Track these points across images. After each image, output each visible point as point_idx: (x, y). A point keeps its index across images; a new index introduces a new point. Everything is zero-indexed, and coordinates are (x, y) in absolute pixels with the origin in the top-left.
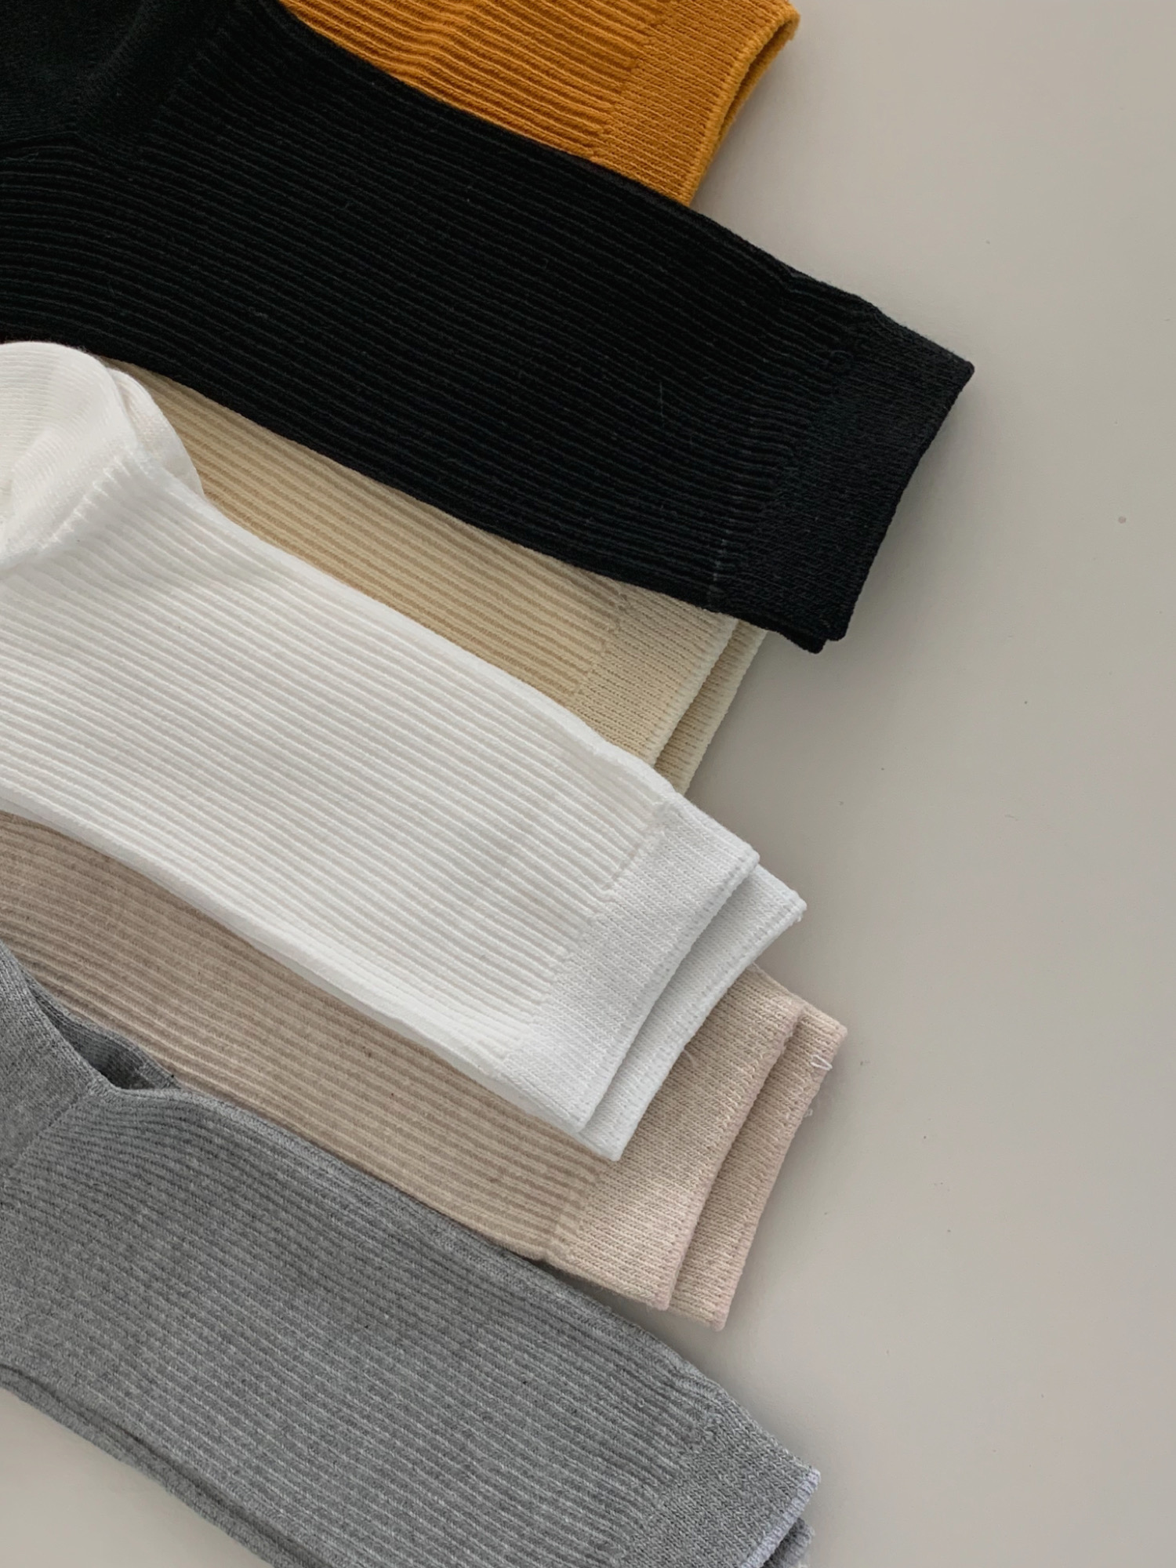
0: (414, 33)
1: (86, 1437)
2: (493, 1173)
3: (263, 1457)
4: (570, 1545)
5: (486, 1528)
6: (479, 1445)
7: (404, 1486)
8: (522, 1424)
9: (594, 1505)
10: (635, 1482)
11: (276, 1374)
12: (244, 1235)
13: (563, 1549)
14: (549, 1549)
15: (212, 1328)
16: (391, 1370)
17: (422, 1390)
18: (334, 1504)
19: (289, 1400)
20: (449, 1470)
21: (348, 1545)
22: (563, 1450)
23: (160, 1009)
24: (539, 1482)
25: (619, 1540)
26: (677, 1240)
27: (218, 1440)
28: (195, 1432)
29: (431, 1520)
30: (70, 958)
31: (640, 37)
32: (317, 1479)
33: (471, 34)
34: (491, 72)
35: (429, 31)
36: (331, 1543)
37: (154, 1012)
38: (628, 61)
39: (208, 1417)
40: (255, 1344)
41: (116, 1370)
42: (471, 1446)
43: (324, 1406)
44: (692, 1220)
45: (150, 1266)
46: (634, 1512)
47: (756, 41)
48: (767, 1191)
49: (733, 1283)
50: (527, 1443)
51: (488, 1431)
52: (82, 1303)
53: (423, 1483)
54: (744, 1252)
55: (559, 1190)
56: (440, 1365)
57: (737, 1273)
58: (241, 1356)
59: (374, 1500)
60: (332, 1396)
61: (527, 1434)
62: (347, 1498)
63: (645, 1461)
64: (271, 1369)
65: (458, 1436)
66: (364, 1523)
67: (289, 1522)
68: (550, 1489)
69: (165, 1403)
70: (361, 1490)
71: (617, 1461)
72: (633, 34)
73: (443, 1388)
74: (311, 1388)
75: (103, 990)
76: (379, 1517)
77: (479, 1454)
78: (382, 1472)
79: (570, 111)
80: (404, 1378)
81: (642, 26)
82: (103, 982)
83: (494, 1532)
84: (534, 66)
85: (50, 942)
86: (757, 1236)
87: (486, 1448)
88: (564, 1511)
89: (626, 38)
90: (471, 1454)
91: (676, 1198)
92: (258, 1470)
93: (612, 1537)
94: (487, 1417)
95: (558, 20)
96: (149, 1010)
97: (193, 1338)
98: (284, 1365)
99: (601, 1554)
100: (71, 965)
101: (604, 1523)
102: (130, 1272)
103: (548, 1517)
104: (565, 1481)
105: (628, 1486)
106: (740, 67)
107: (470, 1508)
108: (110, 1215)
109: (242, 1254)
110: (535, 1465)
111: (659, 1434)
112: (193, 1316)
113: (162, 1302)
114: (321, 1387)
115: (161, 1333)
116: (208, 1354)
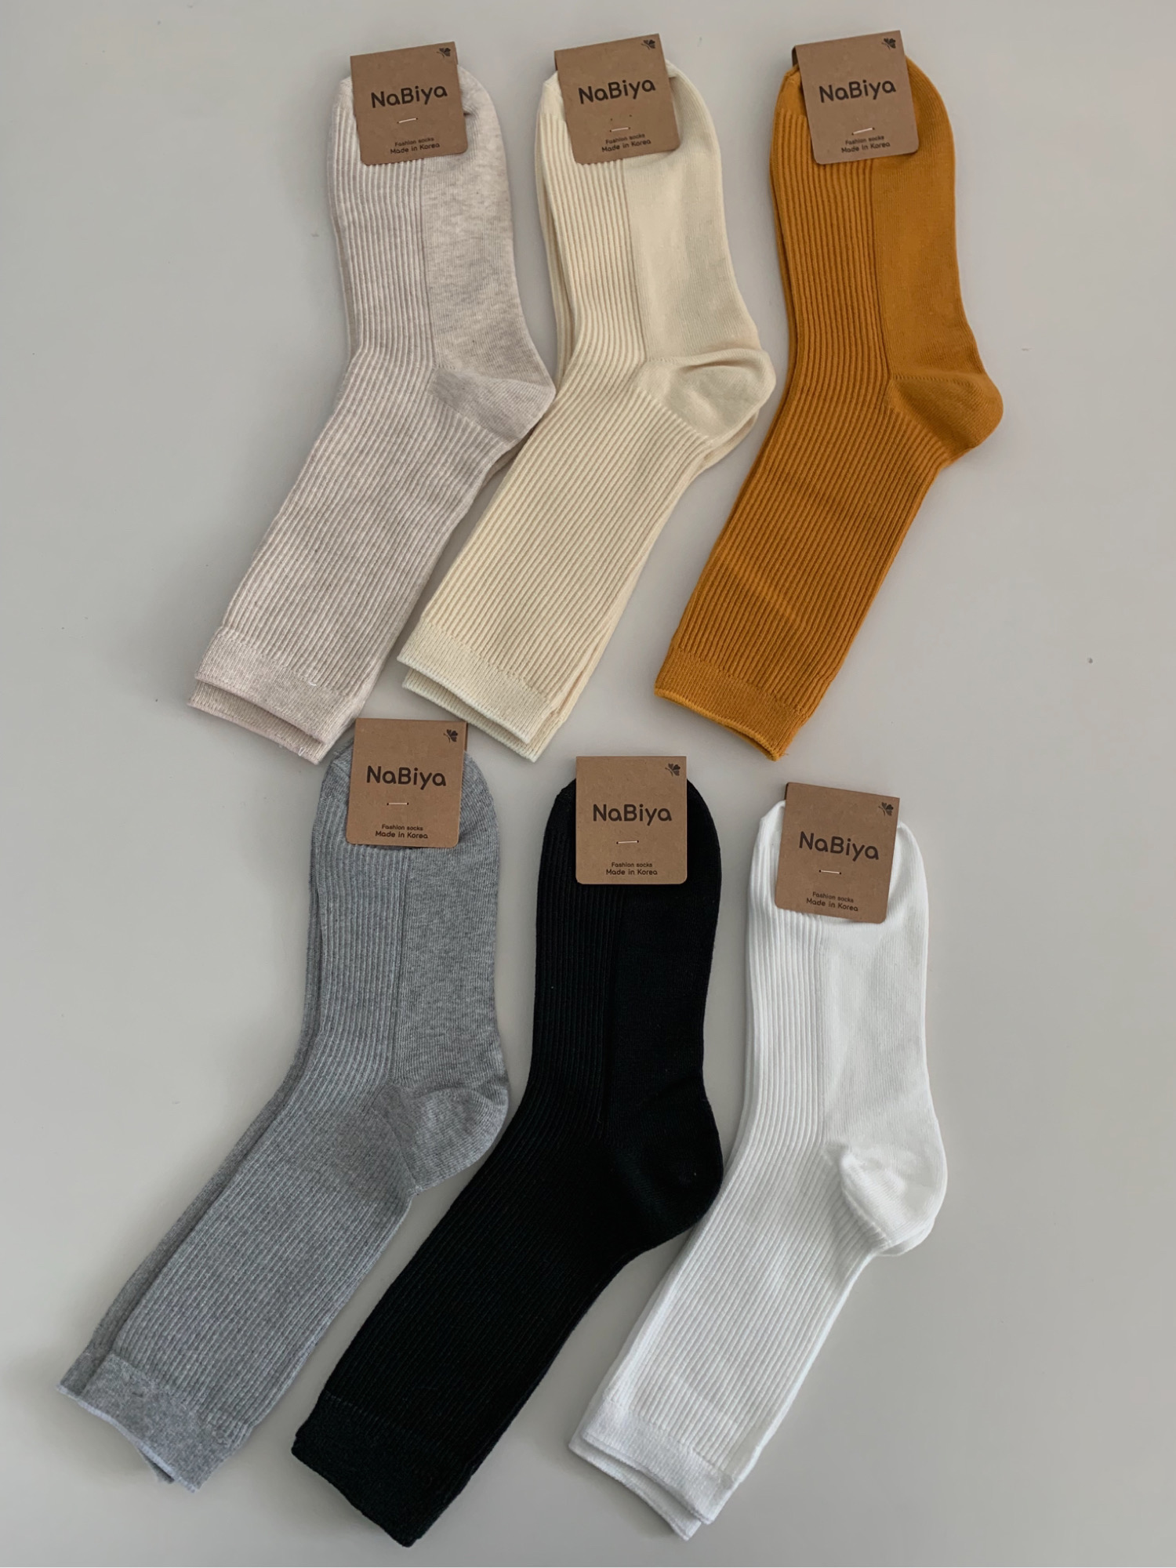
0: (778, 589)
1: (248, 1129)
2: (260, 603)
3: (232, 1220)
4: (177, 1368)
5: (189, 1326)
6: (227, 1326)
7: (212, 1287)
8: (235, 1348)
9: (194, 1380)
10: (202, 1401)
11: (269, 1231)
12: (338, 1223)
13: (175, 1364)
14: (176, 1357)
15: (294, 1201)
16: (266, 1286)
17: (255, 1300)
18: (207, 1253)
19: (257, 1236)
20: (217, 1309)
21: (187, 1258)
22: (221, 1367)
23: (340, 457)
24: (207, 1354)
25: (176, 1391)
26: (225, 683)
27: (242, 1199)
28: (247, 1188)
29: (196, 1298)
30: (364, 417)
31: (770, 691)
32: (220, 1245)
33: (776, 615)
34: (758, 624)
35: (778, 596)
36: (190, 1250)
37: (338, 454)
38: (760, 685)
39: (253, 1194)
40: (285, 1222)
41: (280, 1151)
42: (227, 1321)
43: (253, 1252)
44: (234, 691)
45: (327, 1174)
46: (189, 1399)
47: (763, 741)
48: (247, 726)
49: (206, 709)
50: (226, 1349)
51: (233, 1330)
52: (313, 1138)
53: (212, 1295)
54: (220, 715)
55: (251, 633)
56: (265, 1311)
57: (212, 712)
58: (280, 1214)
59: (207, 1272)
60: (256, 1257)
61: (229, 1350)
62: (209, 1258)
63: (211, 1407)
64: (272, 1228)
65: (232, 1316)
66: (197, 1266)
67: (201, 1230)
68: (204, 1358)
69: (262, 1174)
70: (213, 1266)
71: (214, 1393)
72: (772, 688)
73: (254, 1310)
74: (261, 1247)
75: (349, 431)
76: (199, 1272)
77: (223, 1326)
78: (219, 1276)
79: (740, 660)
80: (261, 1292)
81: (775, 692)
82: (353, 431)
83: (187, 1330)
84: (761, 644)
85: (371, 407)
86: (228, 722)
87: (225, 1329)
88: (193, 1365)
89: (771, 685)
90: (223, 1321)
91: (245, 684)
92: (227, 1217)
93: (178, 1388)
94: (239, 1330)
95: (782, 655)
96: (340, 451)
97: (291, 1191)
98: (274, 1235)
99: (171, 1382)
100: (361, 416)
101: (185, 1384)
102: (325, 1164)
103: (191, 1357)
104: (206, 1366)
105: (201, 1397)
106: (751, 733)
107: (199, 1318)
108: (354, 1158)
109: (328, 1221)
110: (215, 1352)
111: (223, 1414)
112: (301, 1192)
113: (310, 1178)
114: (261, 1252)
115: (295, 1176)
116: (283, 1197)
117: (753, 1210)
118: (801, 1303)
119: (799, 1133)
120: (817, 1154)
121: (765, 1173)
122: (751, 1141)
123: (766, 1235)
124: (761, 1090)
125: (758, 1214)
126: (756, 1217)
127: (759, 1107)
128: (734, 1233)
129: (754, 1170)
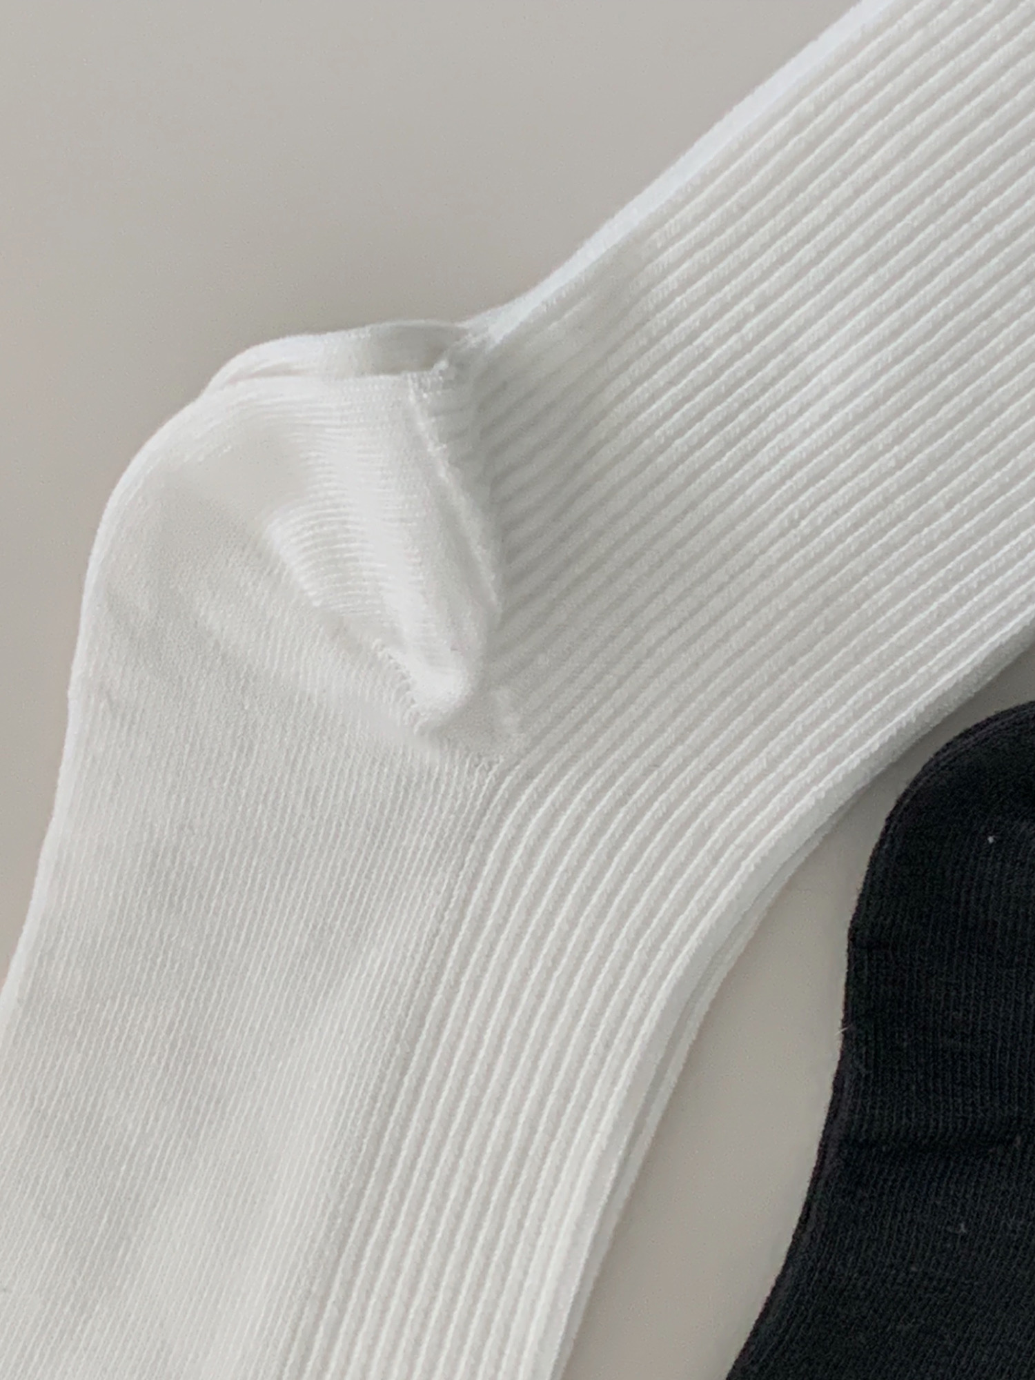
117: (829, 628)
118: (782, 261)
119: (573, 832)
120: (536, 740)
121: (740, 738)
122: (748, 865)
123: (816, 531)
124: (647, 1028)
125: (817, 612)
126: (828, 601)
127: (676, 971)
128: (924, 576)
129: (773, 764)
